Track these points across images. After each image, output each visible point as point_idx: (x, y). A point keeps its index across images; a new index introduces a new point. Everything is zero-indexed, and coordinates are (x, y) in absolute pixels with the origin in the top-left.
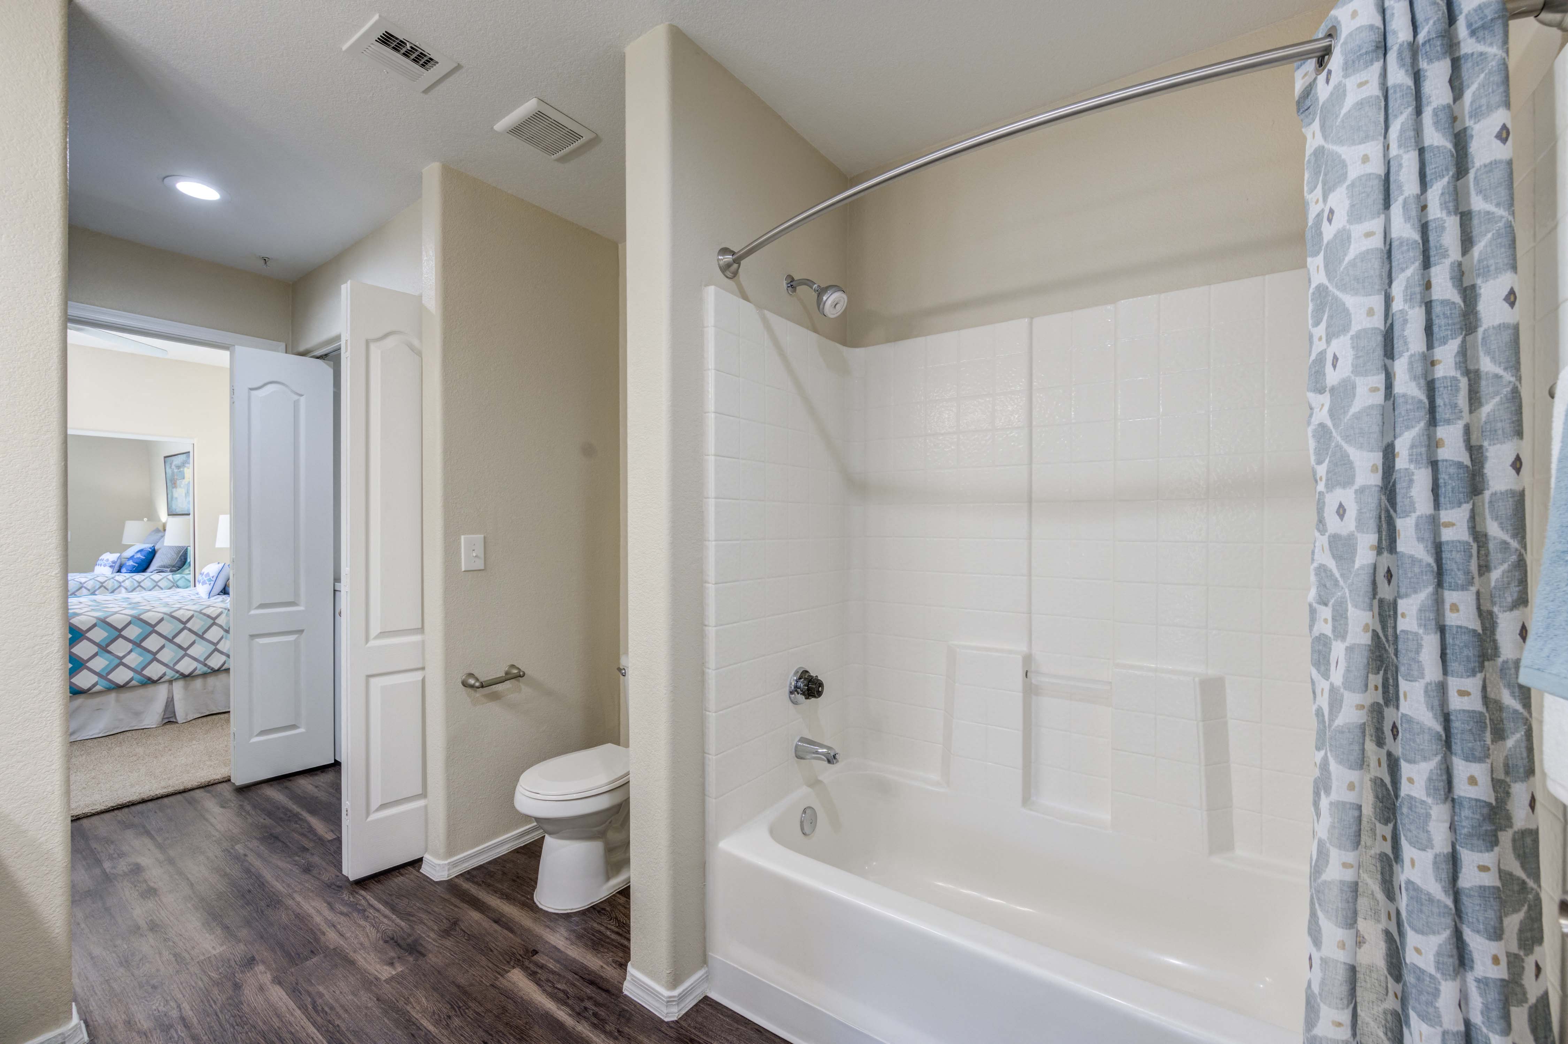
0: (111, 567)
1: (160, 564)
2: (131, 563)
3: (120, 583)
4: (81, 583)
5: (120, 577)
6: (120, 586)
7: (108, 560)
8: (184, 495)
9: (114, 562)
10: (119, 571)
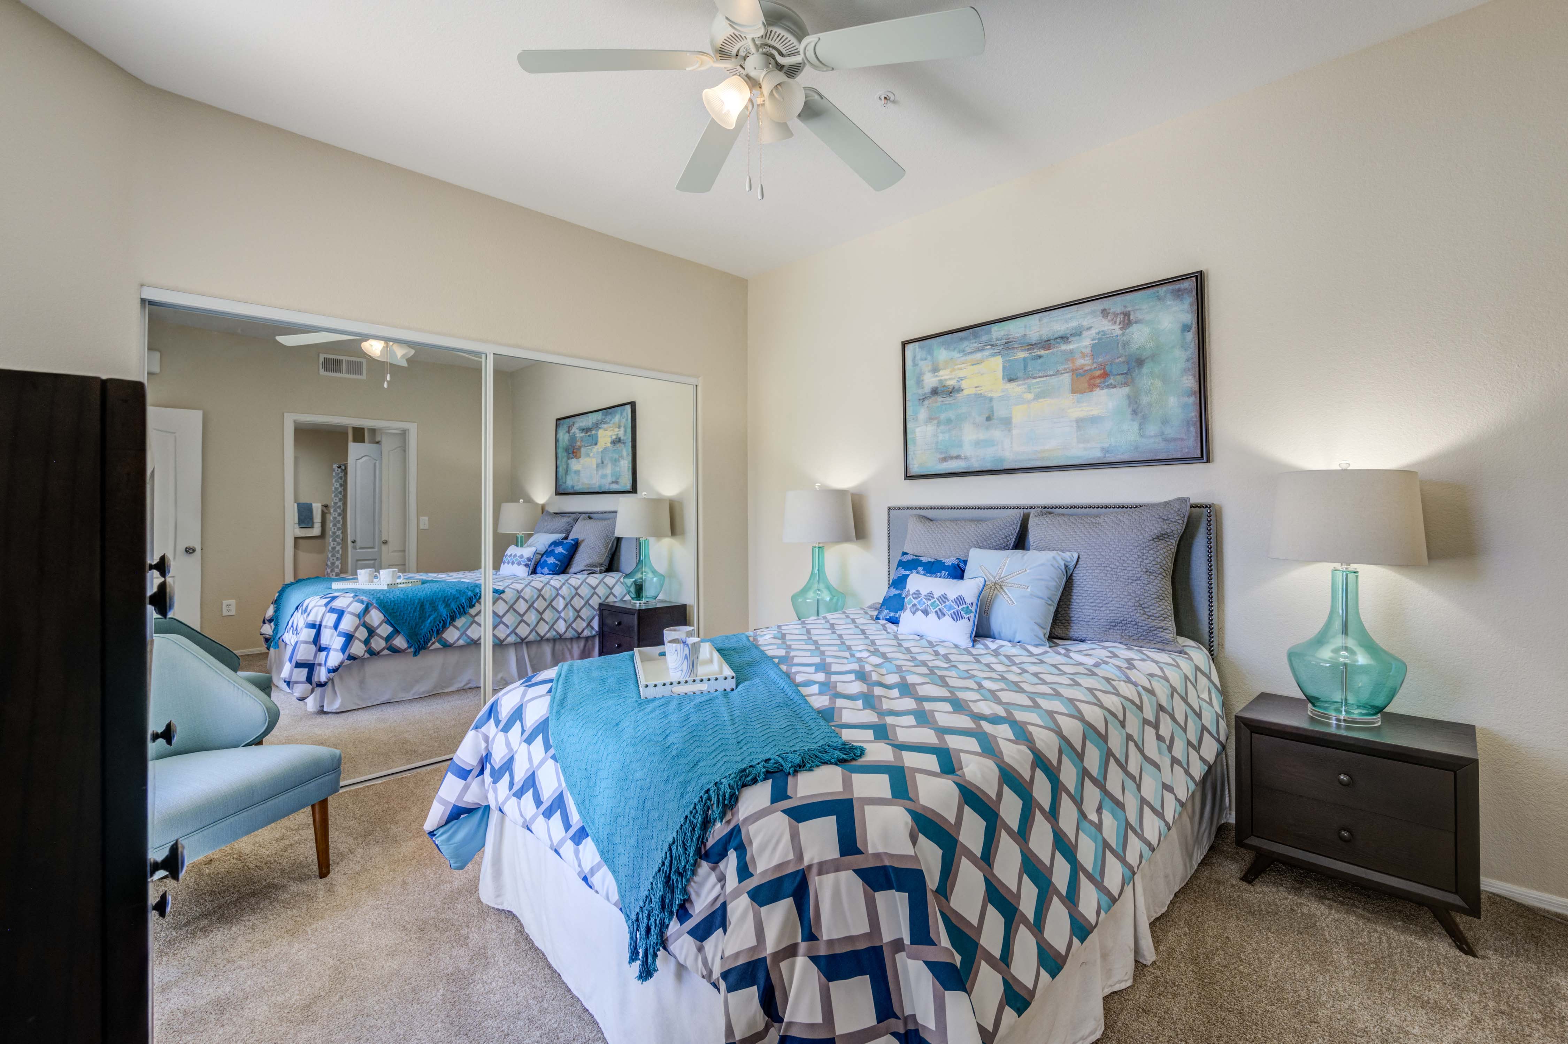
0: (526, 565)
1: (588, 562)
2: (551, 560)
3: (557, 590)
4: (518, 591)
5: (539, 580)
6: (558, 594)
7: (522, 556)
8: (595, 466)
9: (529, 559)
10: (534, 572)
